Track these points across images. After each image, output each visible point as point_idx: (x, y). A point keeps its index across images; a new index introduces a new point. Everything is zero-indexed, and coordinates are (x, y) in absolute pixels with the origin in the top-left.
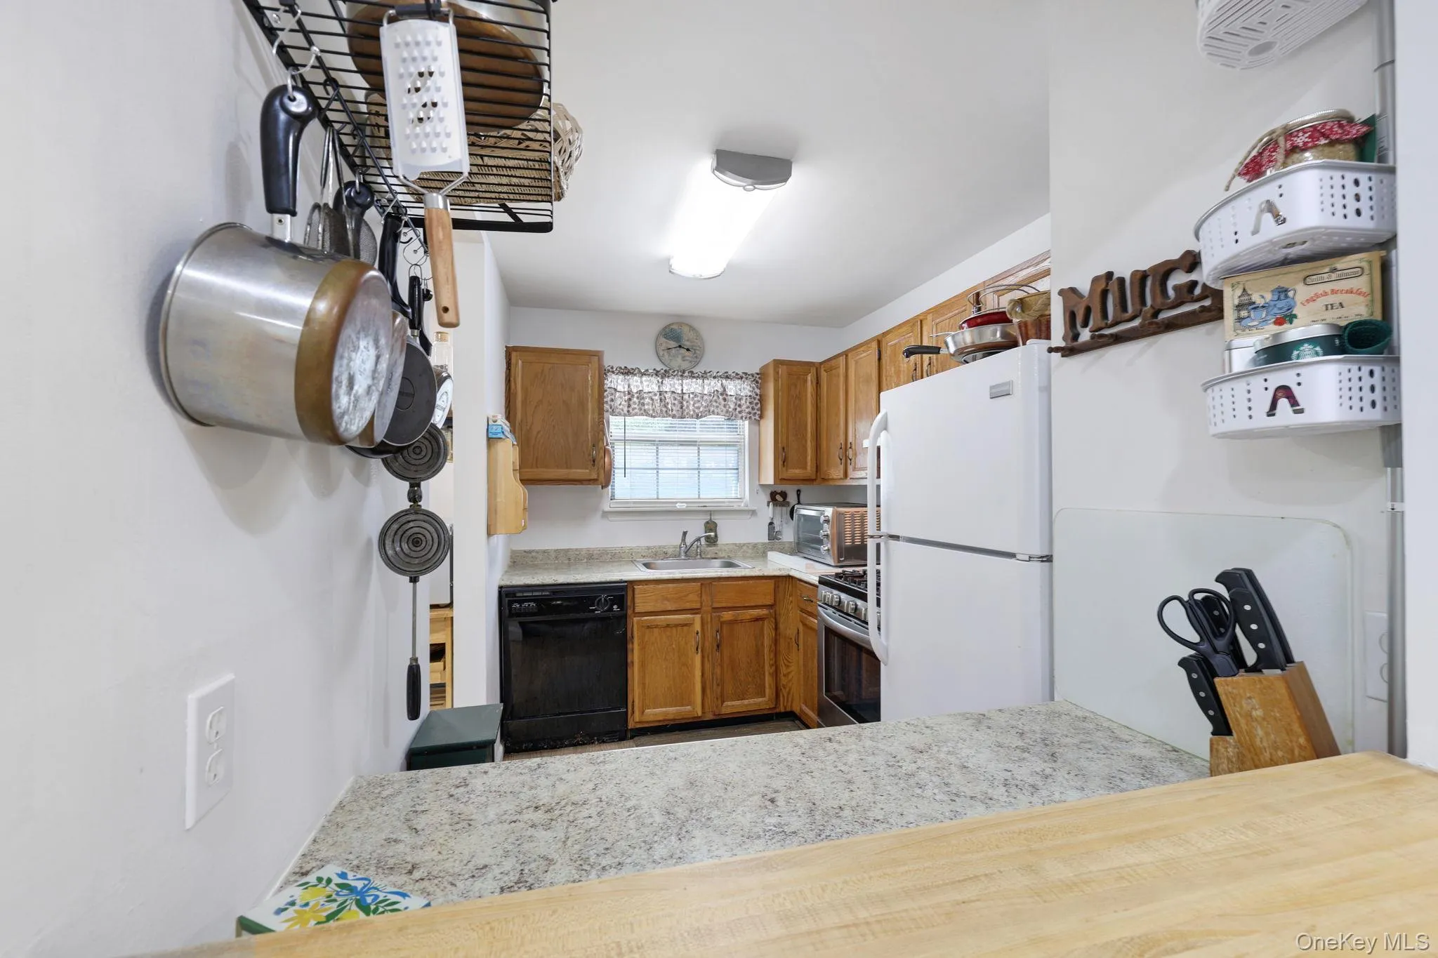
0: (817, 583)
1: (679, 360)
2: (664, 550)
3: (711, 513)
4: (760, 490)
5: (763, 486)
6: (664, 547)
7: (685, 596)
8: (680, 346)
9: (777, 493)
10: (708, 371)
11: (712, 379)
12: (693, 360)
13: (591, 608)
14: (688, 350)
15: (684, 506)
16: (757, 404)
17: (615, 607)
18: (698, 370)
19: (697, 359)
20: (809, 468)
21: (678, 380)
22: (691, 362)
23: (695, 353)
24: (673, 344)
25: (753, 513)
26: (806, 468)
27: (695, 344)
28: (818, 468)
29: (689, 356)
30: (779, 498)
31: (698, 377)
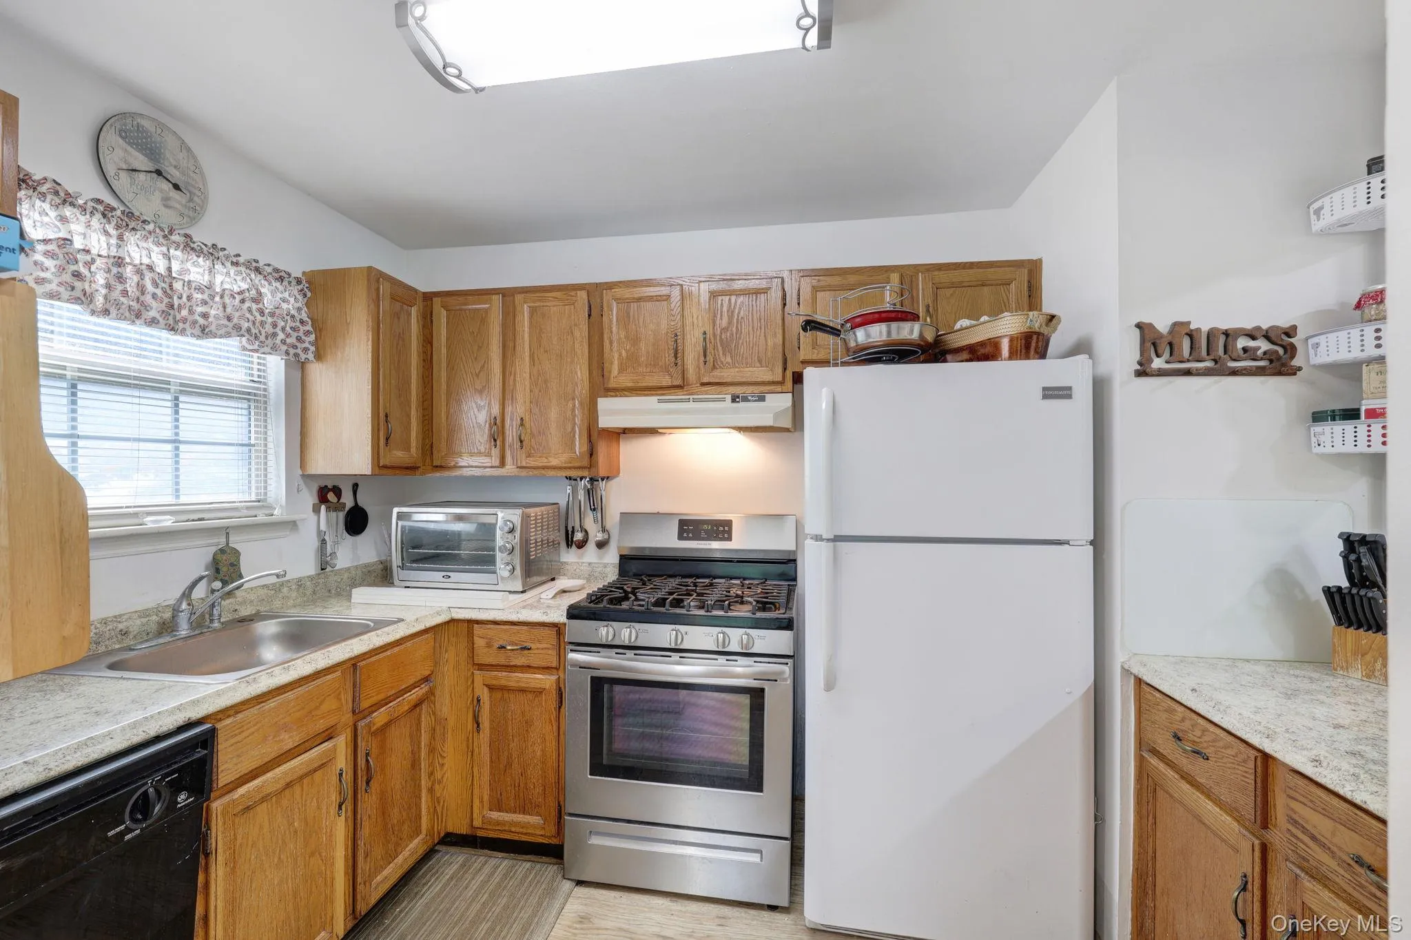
0: (563, 619)
1: (156, 198)
2: (121, 626)
3: (227, 531)
4: (303, 486)
5: (307, 477)
6: (117, 618)
7: (317, 708)
8: (159, 173)
9: (330, 490)
10: (220, 246)
11: (228, 264)
12: (186, 212)
13: (110, 834)
14: (176, 187)
15: (167, 522)
16: (307, 333)
17: (182, 797)
18: (201, 235)
19: (195, 211)
20: (413, 450)
21: (158, 244)
22: (182, 215)
23: (191, 200)
24: (140, 161)
25: (292, 525)
26: (408, 449)
27: (190, 181)
28: (428, 448)
29: (179, 203)
30: (331, 497)
31: (200, 253)
